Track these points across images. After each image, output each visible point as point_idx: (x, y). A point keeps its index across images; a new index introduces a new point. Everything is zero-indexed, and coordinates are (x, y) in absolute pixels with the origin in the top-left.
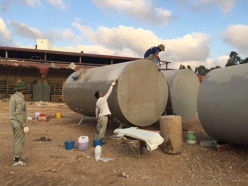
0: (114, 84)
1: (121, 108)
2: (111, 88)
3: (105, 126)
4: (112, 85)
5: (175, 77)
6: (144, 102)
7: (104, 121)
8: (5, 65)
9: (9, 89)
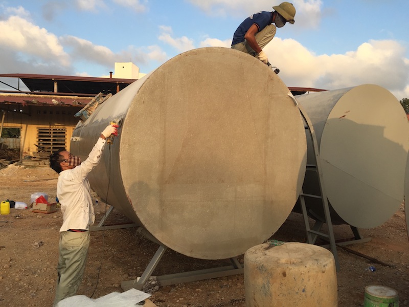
0: (109, 131)
1: (133, 204)
2: (101, 144)
3: (74, 267)
4: (102, 136)
5: (332, 107)
6: (223, 182)
7: (71, 249)
8: (35, 103)
9: (53, 144)
